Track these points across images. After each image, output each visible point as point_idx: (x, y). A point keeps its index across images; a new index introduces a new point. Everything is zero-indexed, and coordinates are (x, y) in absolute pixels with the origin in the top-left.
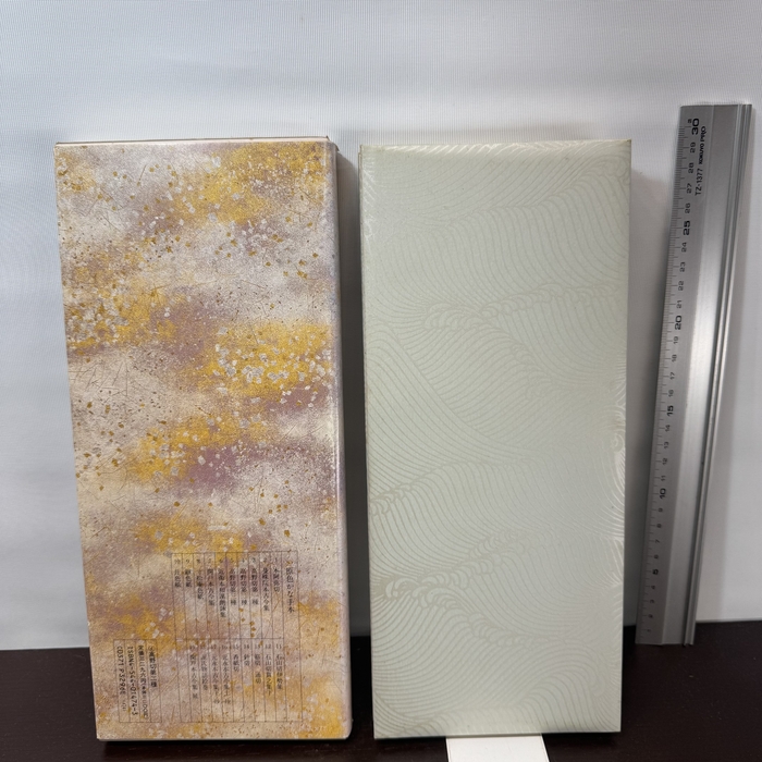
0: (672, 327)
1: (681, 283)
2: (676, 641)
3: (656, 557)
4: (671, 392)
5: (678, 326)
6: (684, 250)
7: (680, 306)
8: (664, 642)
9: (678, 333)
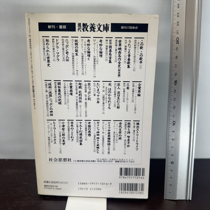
0: (175, 43)
1: (178, 22)
2: (183, 198)
3: (172, 155)
4: (176, 74)
5: (178, 42)
6: (178, 7)
7: (178, 33)
8: (178, 198)
9: (177, 46)
